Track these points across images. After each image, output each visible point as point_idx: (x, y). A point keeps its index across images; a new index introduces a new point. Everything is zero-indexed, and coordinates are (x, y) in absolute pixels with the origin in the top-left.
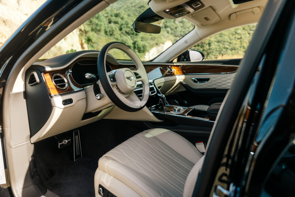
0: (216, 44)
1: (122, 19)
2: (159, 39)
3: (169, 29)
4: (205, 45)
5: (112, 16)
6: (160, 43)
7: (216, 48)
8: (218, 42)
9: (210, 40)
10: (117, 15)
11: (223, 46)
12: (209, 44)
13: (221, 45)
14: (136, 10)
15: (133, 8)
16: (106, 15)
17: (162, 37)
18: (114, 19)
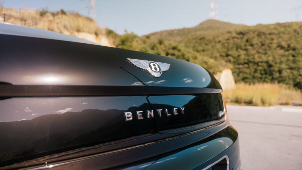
0: (289, 71)
1: (179, 51)
2: (216, 68)
3: (230, 58)
4: (274, 73)
5: (169, 49)
6: (217, 72)
7: (289, 76)
8: (291, 68)
9: (280, 67)
10: (174, 48)
11: (299, 73)
12: (280, 72)
13: (295, 72)
14: (196, 42)
15: (194, 41)
16: (164, 49)
17: (220, 66)
18: (171, 51)
